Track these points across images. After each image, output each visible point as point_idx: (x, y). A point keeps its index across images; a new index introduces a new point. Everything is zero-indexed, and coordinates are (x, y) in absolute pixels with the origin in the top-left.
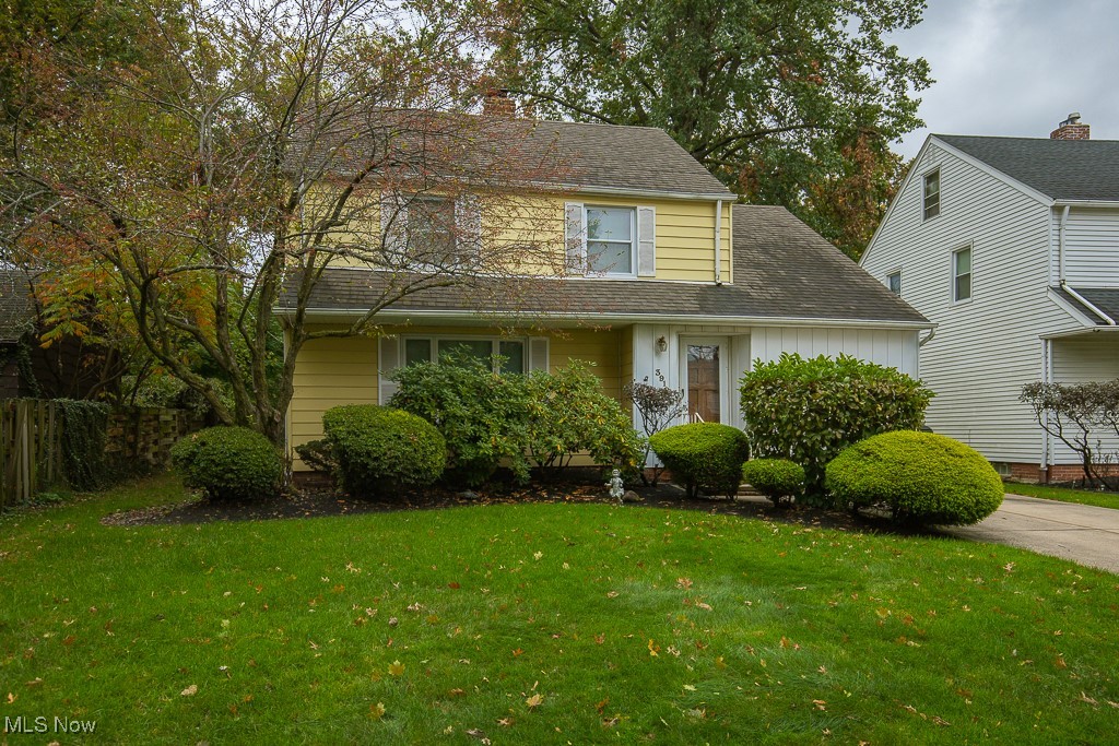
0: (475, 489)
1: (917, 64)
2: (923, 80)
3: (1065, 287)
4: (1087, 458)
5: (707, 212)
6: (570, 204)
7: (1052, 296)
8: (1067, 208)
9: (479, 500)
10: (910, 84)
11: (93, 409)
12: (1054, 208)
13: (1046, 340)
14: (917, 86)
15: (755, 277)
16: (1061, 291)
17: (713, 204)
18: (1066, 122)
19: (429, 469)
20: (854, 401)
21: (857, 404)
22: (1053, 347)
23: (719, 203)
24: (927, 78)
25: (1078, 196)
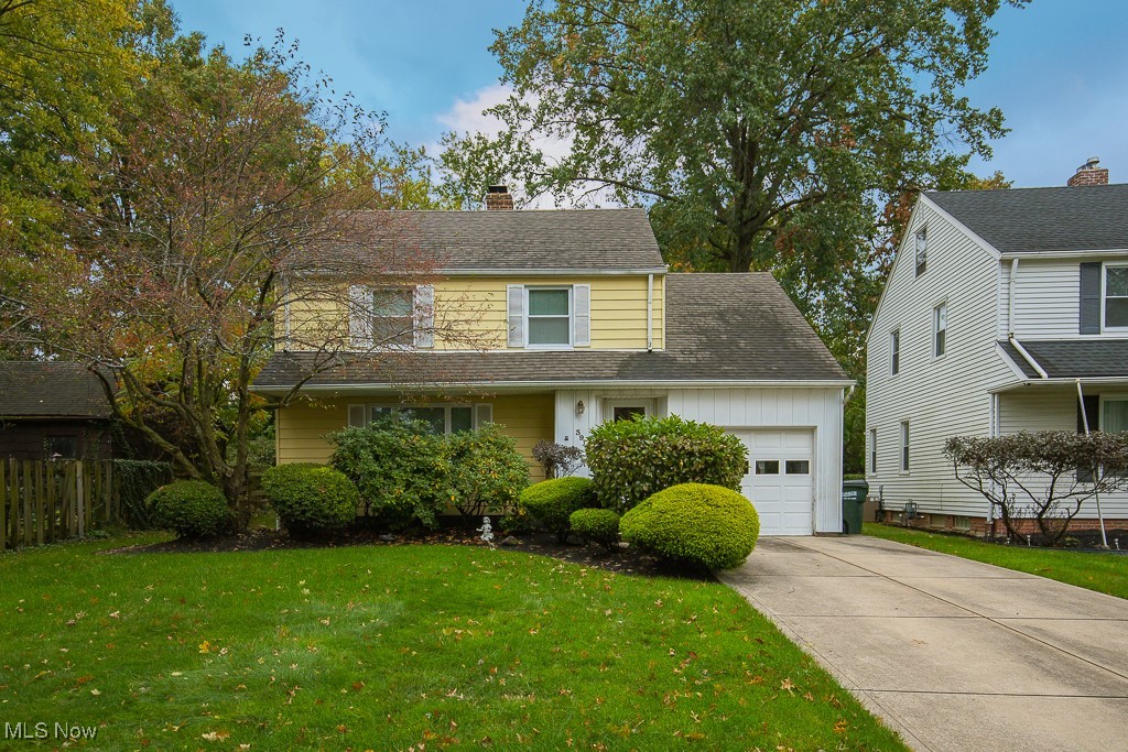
0: (397, 532)
1: (991, 113)
2: (998, 129)
3: (1014, 341)
4: (1005, 511)
5: (640, 285)
6: (513, 286)
7: (1000, 351)
8: (1016, 262)
9: (393, 542)
10: (985, 134)
11: (151, 468)
12: (1003, 262)
13: (994, 394)
14: (992, 134)
15: (692, 342)
16: (1008, 347)
17: (645, 278)
18: (1083, 167)
19: (335, 516)
20: (657, 457)
21: (660, 459)
22: (999, 402)
23: (651, 277)
24: (1001, 127)
25: (1032, 248)
